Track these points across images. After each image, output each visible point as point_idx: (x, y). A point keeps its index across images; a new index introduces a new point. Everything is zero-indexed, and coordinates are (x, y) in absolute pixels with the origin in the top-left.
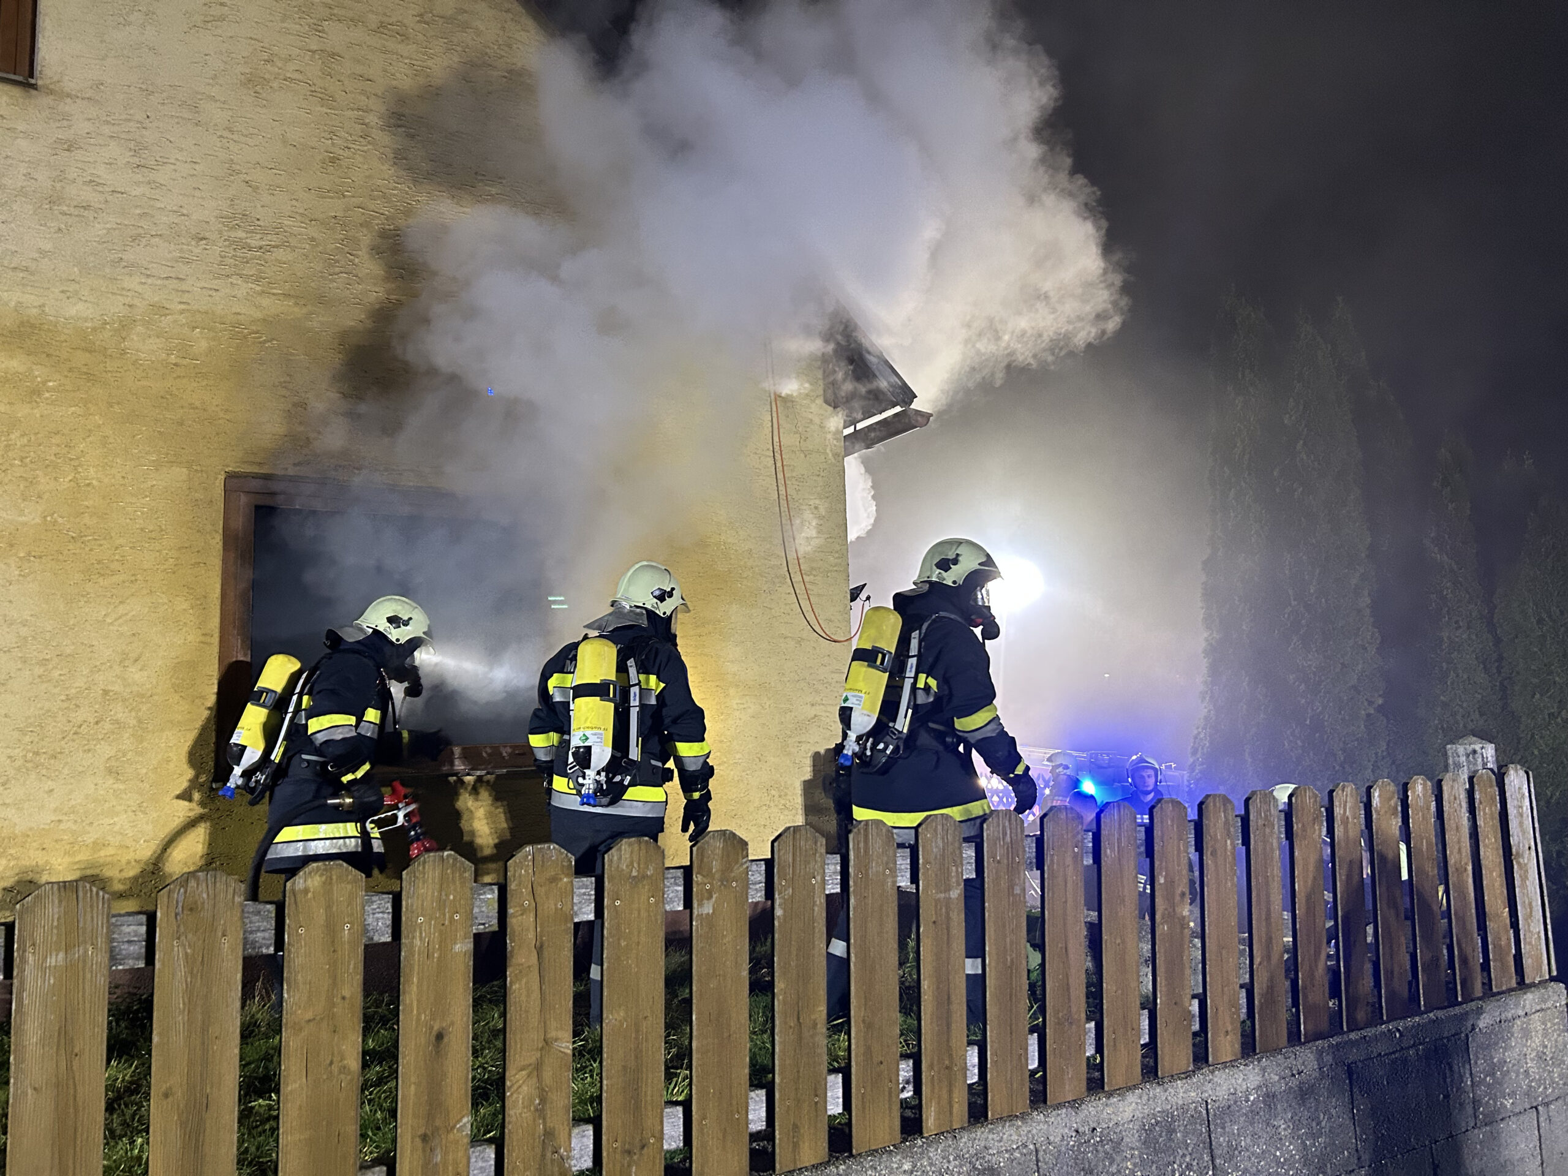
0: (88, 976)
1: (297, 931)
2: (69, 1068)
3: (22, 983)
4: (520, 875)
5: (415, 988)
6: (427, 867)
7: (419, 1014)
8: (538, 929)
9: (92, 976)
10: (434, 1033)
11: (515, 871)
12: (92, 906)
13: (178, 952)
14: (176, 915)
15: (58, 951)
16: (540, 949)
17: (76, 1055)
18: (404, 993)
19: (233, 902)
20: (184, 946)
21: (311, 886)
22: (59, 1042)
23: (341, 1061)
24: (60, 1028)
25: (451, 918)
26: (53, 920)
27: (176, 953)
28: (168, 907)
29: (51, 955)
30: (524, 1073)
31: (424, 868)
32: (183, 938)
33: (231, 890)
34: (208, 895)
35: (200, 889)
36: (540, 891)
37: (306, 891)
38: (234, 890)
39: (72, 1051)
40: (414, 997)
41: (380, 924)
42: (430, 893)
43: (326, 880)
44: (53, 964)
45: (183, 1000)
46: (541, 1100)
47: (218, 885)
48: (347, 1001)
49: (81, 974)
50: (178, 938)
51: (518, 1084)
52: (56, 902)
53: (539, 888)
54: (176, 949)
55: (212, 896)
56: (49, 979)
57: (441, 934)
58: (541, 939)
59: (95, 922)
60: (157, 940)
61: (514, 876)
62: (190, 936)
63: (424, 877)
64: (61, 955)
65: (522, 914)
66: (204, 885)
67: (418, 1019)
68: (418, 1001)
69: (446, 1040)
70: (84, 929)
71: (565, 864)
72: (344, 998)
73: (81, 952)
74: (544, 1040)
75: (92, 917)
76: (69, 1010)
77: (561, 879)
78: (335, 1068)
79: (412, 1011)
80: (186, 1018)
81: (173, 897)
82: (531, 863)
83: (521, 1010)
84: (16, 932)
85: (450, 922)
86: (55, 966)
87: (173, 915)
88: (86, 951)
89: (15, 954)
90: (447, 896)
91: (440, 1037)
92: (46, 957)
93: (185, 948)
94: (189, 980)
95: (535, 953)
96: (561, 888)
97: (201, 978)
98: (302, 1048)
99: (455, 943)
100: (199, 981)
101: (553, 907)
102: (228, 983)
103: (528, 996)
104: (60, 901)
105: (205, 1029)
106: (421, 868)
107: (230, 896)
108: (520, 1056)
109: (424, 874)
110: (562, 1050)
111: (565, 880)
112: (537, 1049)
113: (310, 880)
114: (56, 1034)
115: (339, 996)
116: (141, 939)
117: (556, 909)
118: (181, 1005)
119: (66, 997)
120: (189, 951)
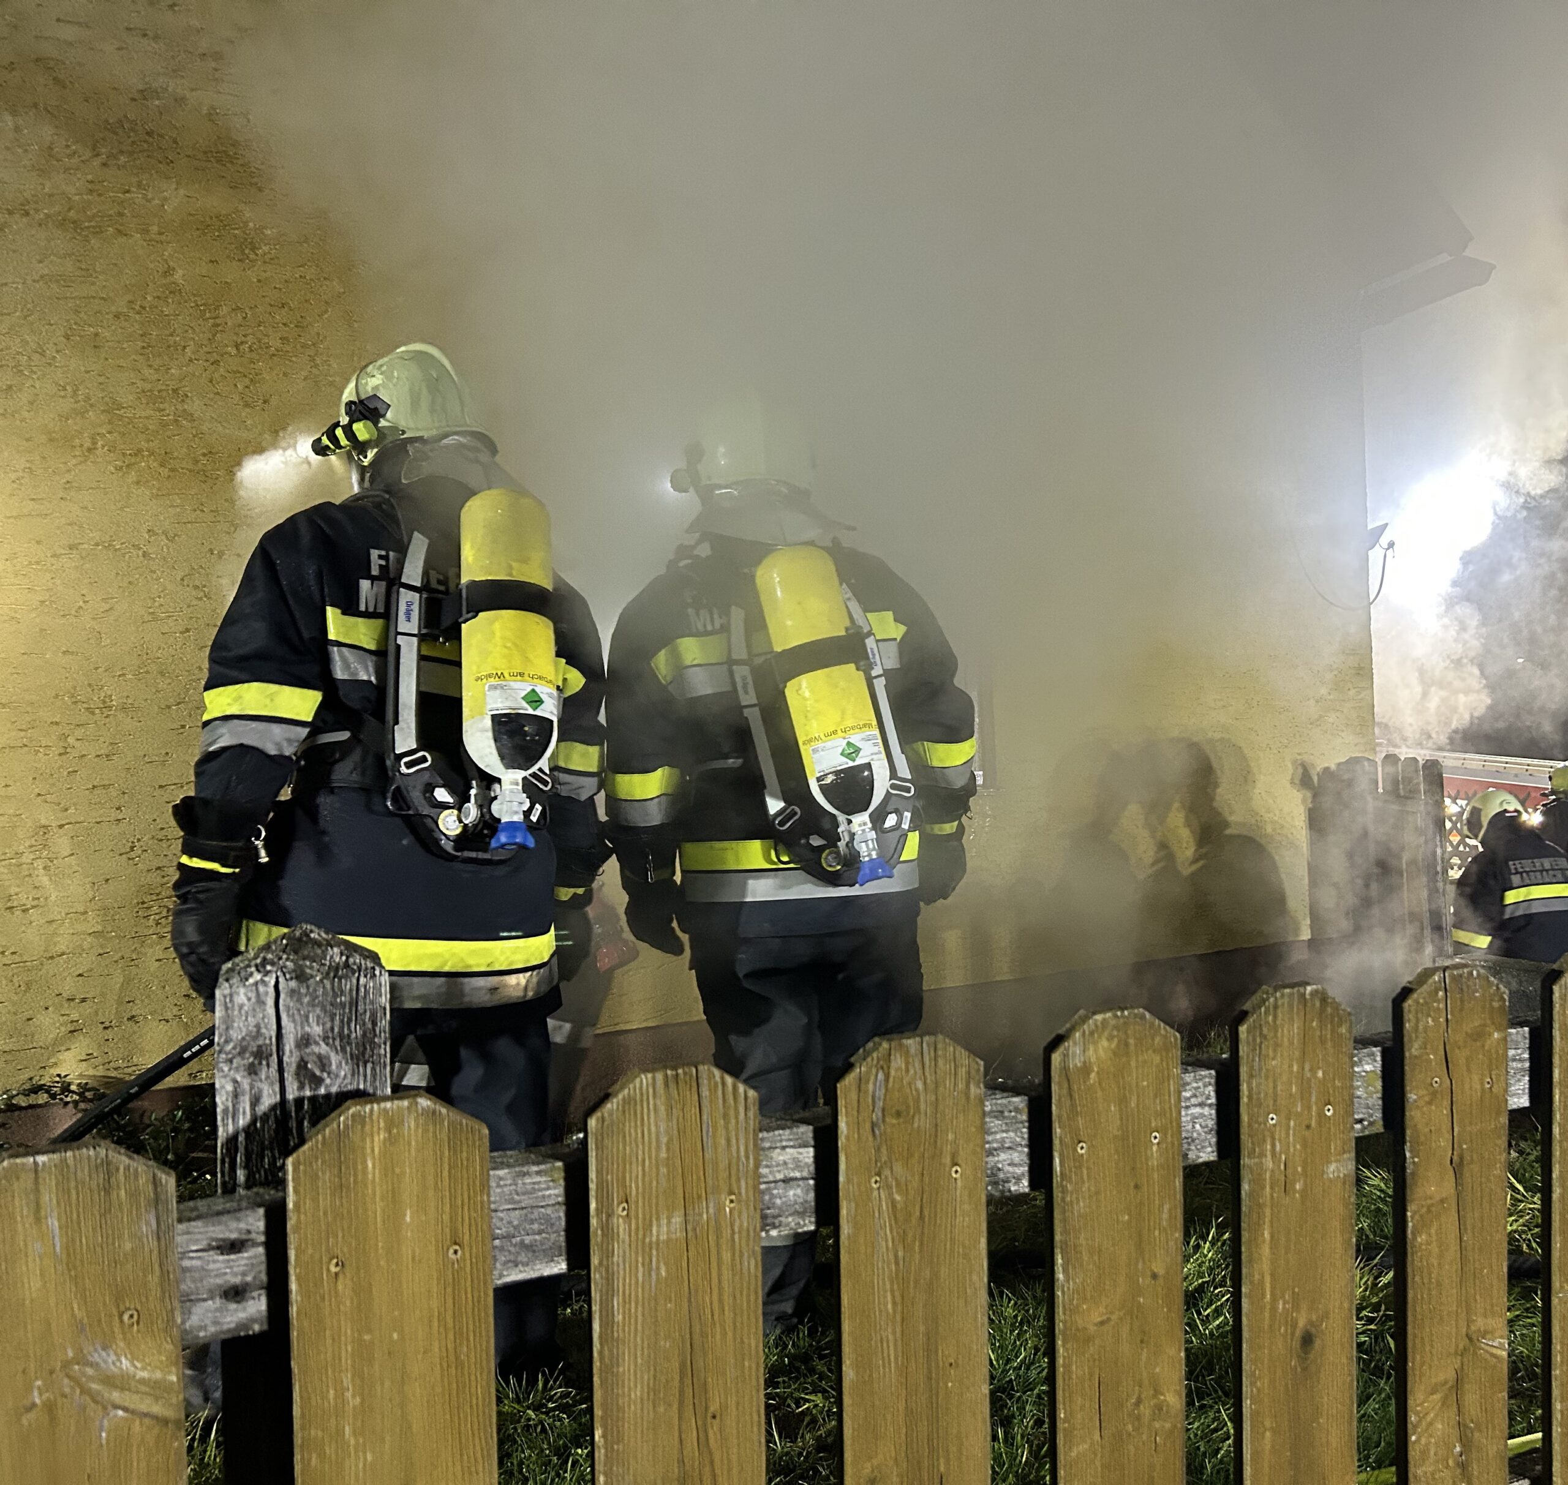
0: (726, 1256)
1: (1075, 1150)
2: (703, 1442)
3: (609, 1279)
4: (1426, 1028)
5: (1266, 1250)
6: (1280, 1015)
7: (1274, 1299)
8: (1456, 1130)
9: (733, 1260)
10: (1298, 1333)
11: (1418, 1020)
12: (725, 1116)
13: (881, 1200)
14: (873, 1125)
15: (671, 1210)
16: (1458, 1167)
17: (714, 1417)
18: (1250, 1261)
19: (968, 1098)
20: (889, 1187)
21: (1093, 1059)
22: (682, 1392)
23: (1155, 1396)
24: (683, 1365)
25: (1321, 1115)
26: (658, 1148)
27: (876, 1203)
28: (858, 1112)
29: (658, 1219)
30: (1437, 1397)
31: (1275, 1017)
32: (887, 1172)
33: (963, 1071)
34: (925, 1083)
35: (912, 1072)
36: (1459, 1057)
37: (1086, 1069)
38: (969, 1073)
39: (707, 1408)
40: (1266, 1266)
41: (1198, 1127)
42: (1286, 1067)
43: (1118, 1046)
44: (663, 1237)
45: (893, 1297)
46: (1463, 1445)
47: (941, 1062)
48: (1161, 1281)
49: (714, 1251)
50: (879, 1174)
51: (1429, 1419)
52: (662, 1109)
53: (1457, 1051)
54: (876, 1193)
55: (931, 1086)
56: (658, 1268)
57: (1305, 1146)
58: (1460, 1147)
59: (734, 1149)
60: (841, 1179)
61: (1416, 1029)
62: (898, 1168)
63: (1276, 1036)
64: (677, 1220)
65: (1430, 1103)
66: (917, 1065)
67: (1274, 1309)
68: (1272, 1275)
69: (1318, 1343)
70: (716, 1164)
71: (1496, 1005)
72: (1154, 1276)
73: (711, 1211)
74: (1467, 1335)
75: (728, 1141)
76: (697, 1329)
77: (1490, 1035)
78: (1145, 1410)
79: (1263, 1295)
80: (898, 1330)
81: (867, 1092)
82: (1442, 1006)
83: (1430, 1282)
84: (592, 1175)
85: (1319, 1124)
86: (669, 1240)
87: (868, 1126)
88: (720, 1209)
89: (594, 1222)
90: (1313, 1070)
91: (1307, 1340)
92: (651, 1225)
93: (891, 1194)
94: (900, 1254)
95: (1452, 1172)
96: (1489, 1051)
97: (921, 1251)
98: (1091, 1375)
99: (1329, 1162)
100: (917, 1256)
101: (1479, 1087)
102: (966, 1256)
103: (1441, 1256)
104: (670, 1109)
105: (930, 1349)
106: (1270, 1018)
107: (961, 1086)
108: (1430, 1367)
109: (1276, 1032)
110: (1494, 1351)
111: (1496, 1035)
112: (1456, 1353)
113: (1091, 1049)
114: (677, 1378)
115: (1149, 1273)
116: (805, 1174)
117: (1483, 1090)
118: (890, 1306)
119: (690, 1301)
120: (898, 1198)
